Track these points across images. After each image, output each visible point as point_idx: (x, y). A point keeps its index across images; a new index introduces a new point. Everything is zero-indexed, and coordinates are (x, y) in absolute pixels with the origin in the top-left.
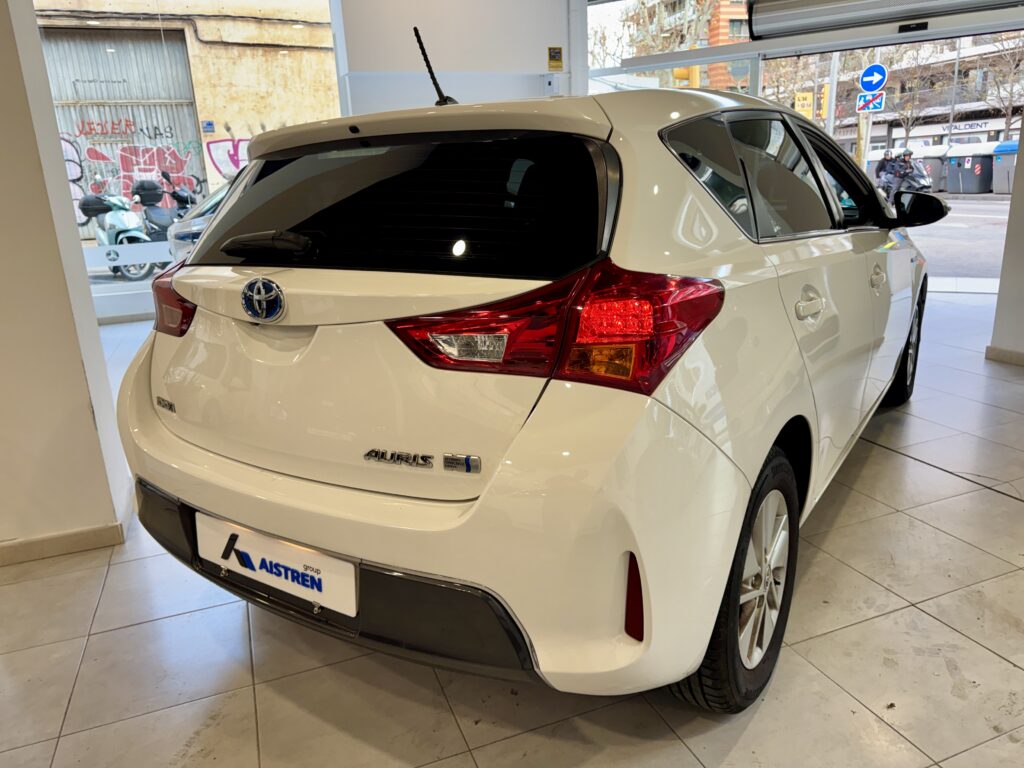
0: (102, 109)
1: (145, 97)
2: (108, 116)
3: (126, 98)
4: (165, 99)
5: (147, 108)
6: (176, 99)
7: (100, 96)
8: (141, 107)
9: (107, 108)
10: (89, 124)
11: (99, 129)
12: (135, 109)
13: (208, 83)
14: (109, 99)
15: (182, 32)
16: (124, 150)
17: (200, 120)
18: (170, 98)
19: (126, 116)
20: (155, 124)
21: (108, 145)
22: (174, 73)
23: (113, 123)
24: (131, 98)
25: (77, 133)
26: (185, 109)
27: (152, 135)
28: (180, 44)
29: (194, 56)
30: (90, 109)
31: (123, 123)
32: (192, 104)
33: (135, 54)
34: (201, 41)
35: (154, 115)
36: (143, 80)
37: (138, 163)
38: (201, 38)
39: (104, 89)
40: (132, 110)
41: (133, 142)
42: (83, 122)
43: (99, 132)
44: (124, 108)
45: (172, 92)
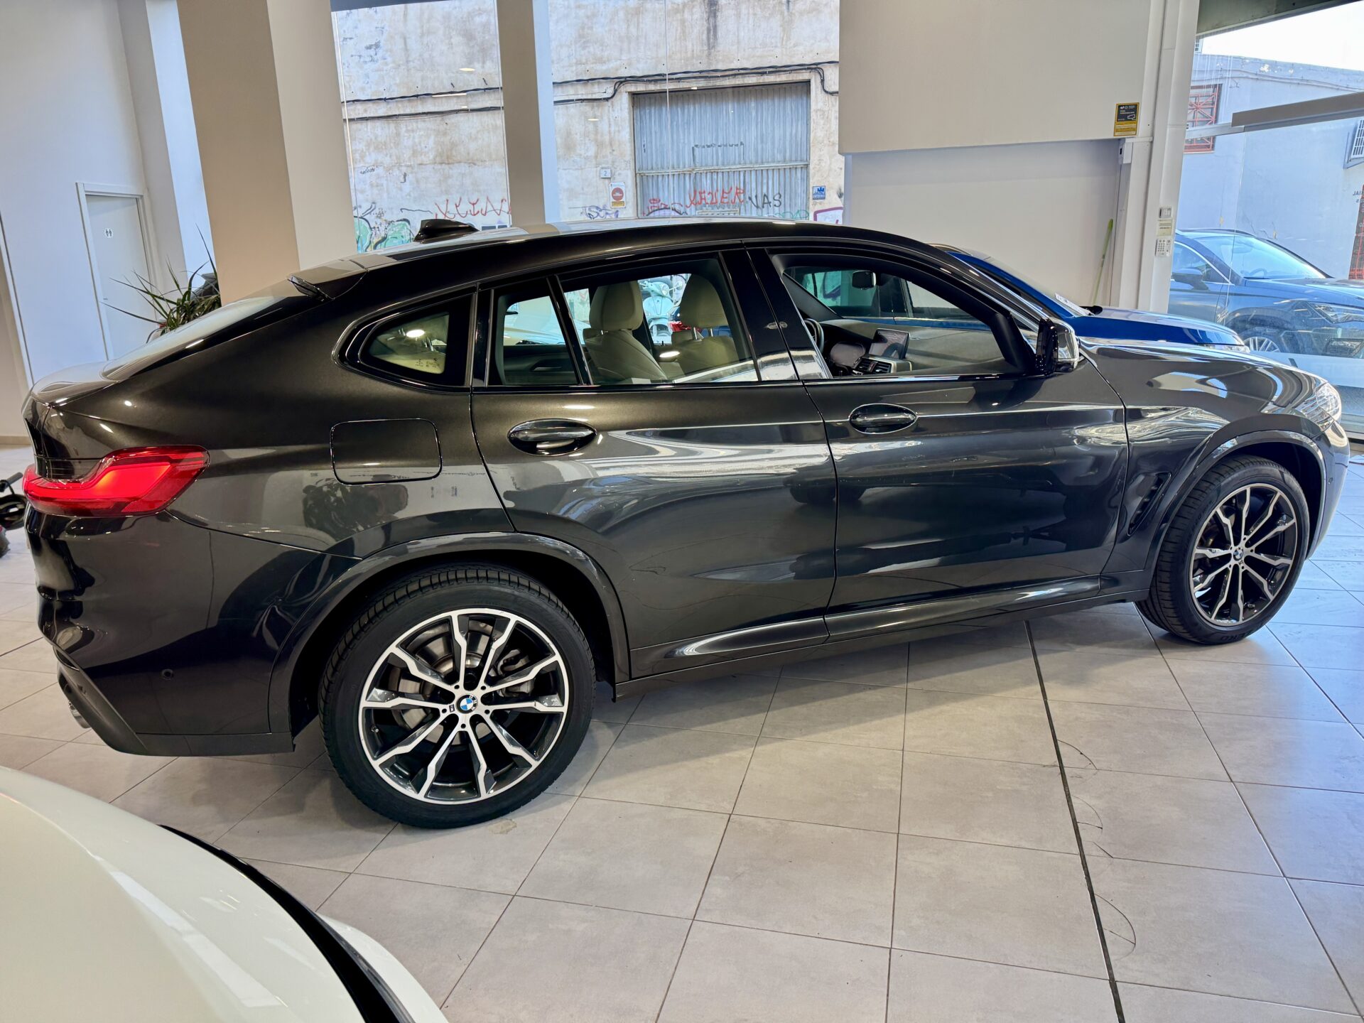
0: (715, 176)
1: (760, 161)
2: (720, 182)
3: (740, 164)
4: (779, 162)
5: (759, 173)
6: (791, 161)
7: (715, 163)
8: (753, 173)
9: (720, 175)
10: (700, 193)
11: (709, 198)
12: (747, 174)
13: (827, 142)
14: (723, 165)
15: (808, 82)
17: (811, 185)
18: (785, 161)
19: (737, 183)
22: (794, 131)
23: (723, 192)
24: (745, 163)
25: (688, 203)
26: (799, 172)
27: (760, 205)
28: (805, 98)
29: (817, 111)
30: (704, 177)
31: (734, 190)
32: (807, 166)
33: (757, 113)
35: (765, 181)
36: (759, 141)
38: (827, 90)
39: (720, 154)
40: (744, 177)
41: (740, 213)
42: (695, 192)
43: (709, 201)
44: (736, 174)
45: (788, 154)
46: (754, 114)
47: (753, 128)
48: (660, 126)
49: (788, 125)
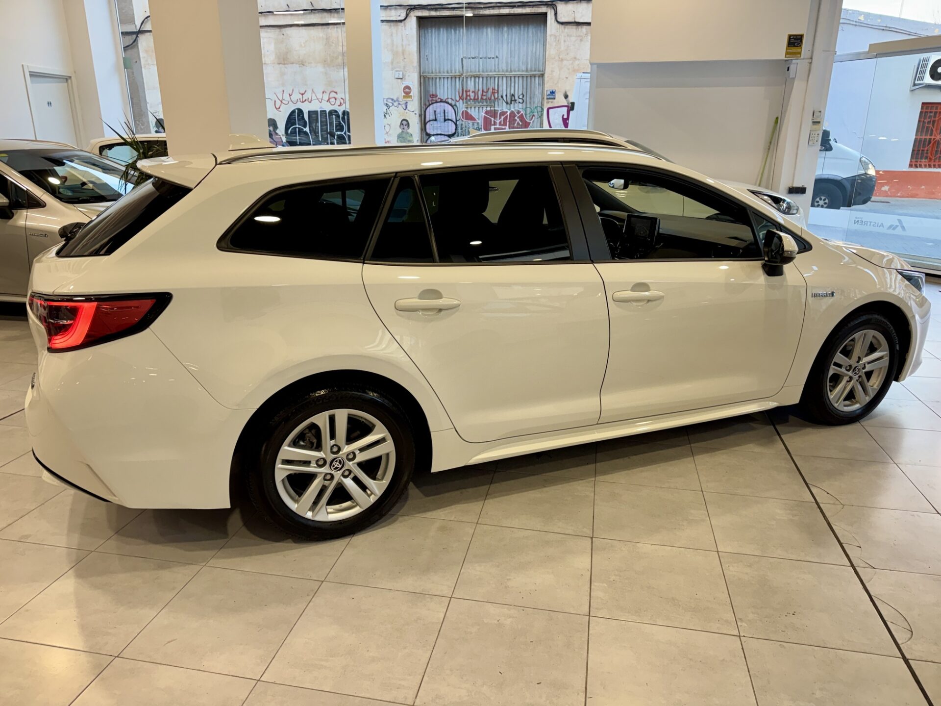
0: (477, 80)
1: (509, 70)
2: (480, 85)
3: (495, 72)
4: (523, 71)
5: (509, 79)
6: (531, 71)
7: (477, 70)
8: (505, 79)
9: (481, 79)
10: (466, 92)
11: (472, 95)
12: (500, 79)
13: (557, 58)
14: (483, 72)
15: (545, 14)
16: (486, 113)
17: (546, 89)
18: (527, 71)
19: (492, 85)
20: (512, 92)
21: (477, 108)
22: (534, 50)
23: (483, 91)
24: (499, 71)
25: (458, 98)
26: (537, 79)
27: (509, 101)
28: (542, 26)
29: (551, 35)
30: (469, 79)
31: (490, 91)
32: (542, 75)
33: (508, 35)
34: (558, 22)
35: (513, 85)
36: (509, 56)
37: (495, 124)
38: (559, 20)
39: (481, 64)
40: (498, 81)
41: (494, 107)
42: (463, 90)
43: (472, 98)
44: (493, 79)
45: (529, 66)
46: (506, 35)
47: (505, 46)
48: (439, 42)
49: (530, 45)
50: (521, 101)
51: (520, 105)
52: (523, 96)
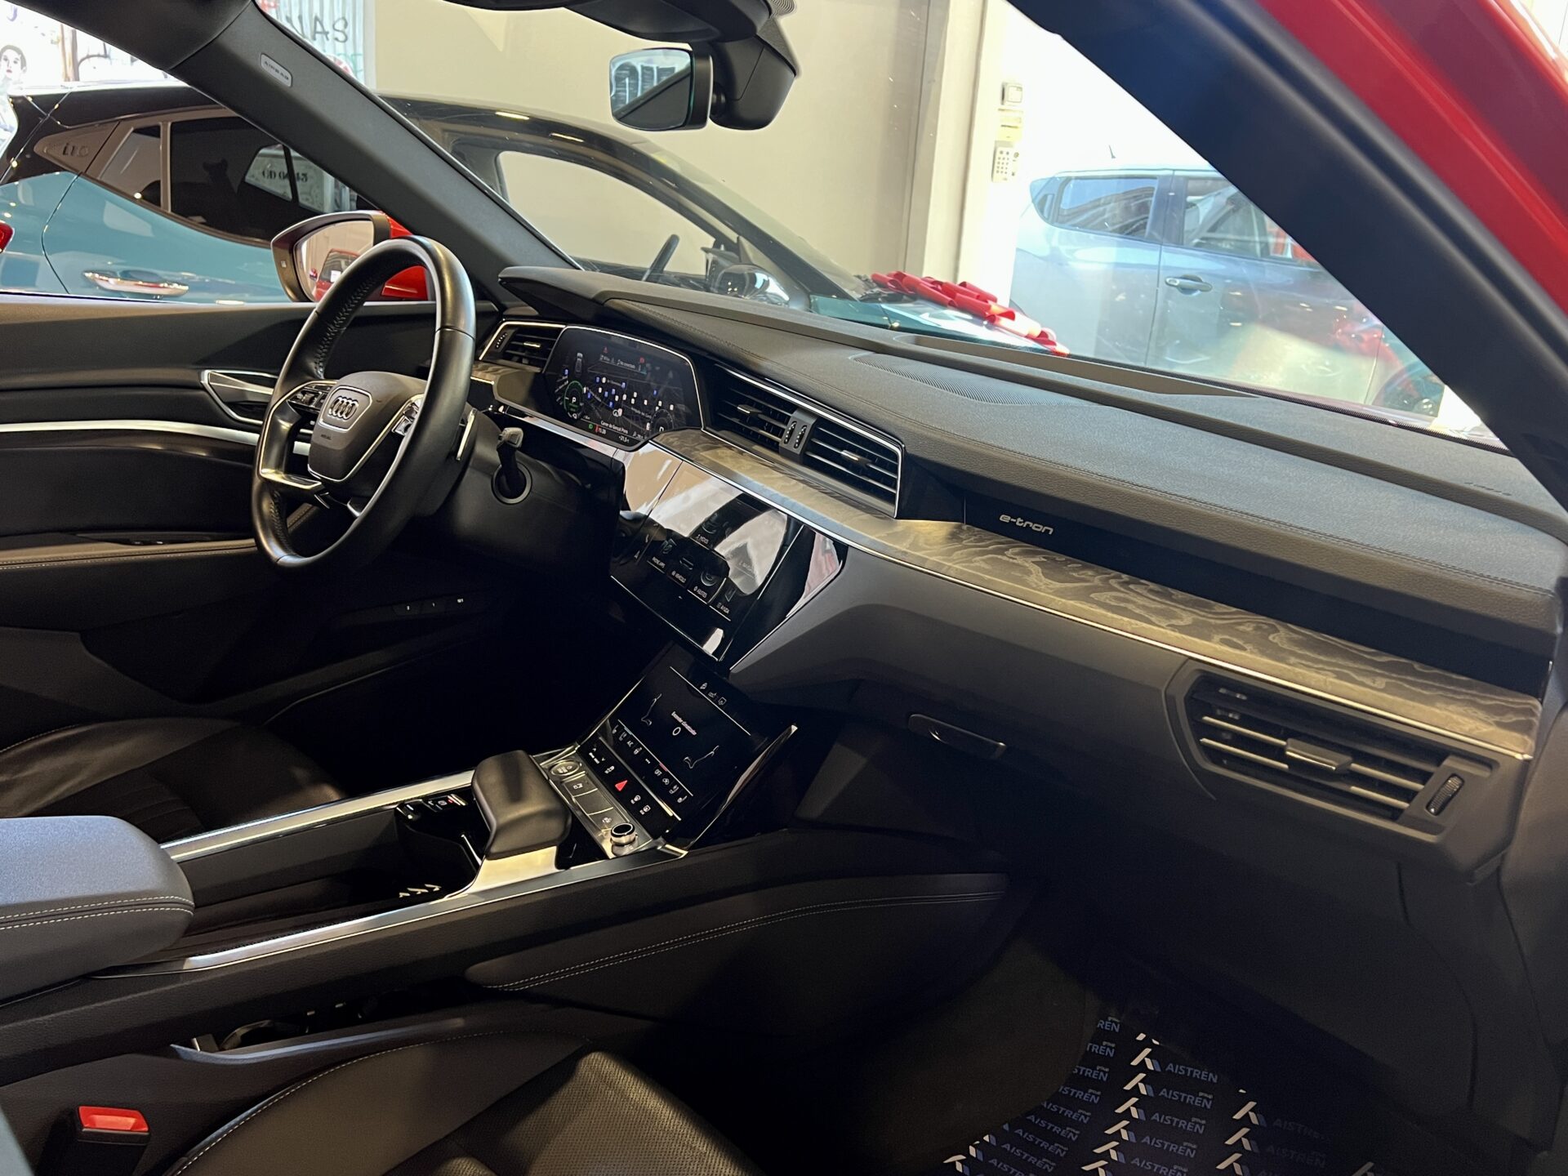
50: (341, 37)
51: (340, 46)
52: (346, 25)
